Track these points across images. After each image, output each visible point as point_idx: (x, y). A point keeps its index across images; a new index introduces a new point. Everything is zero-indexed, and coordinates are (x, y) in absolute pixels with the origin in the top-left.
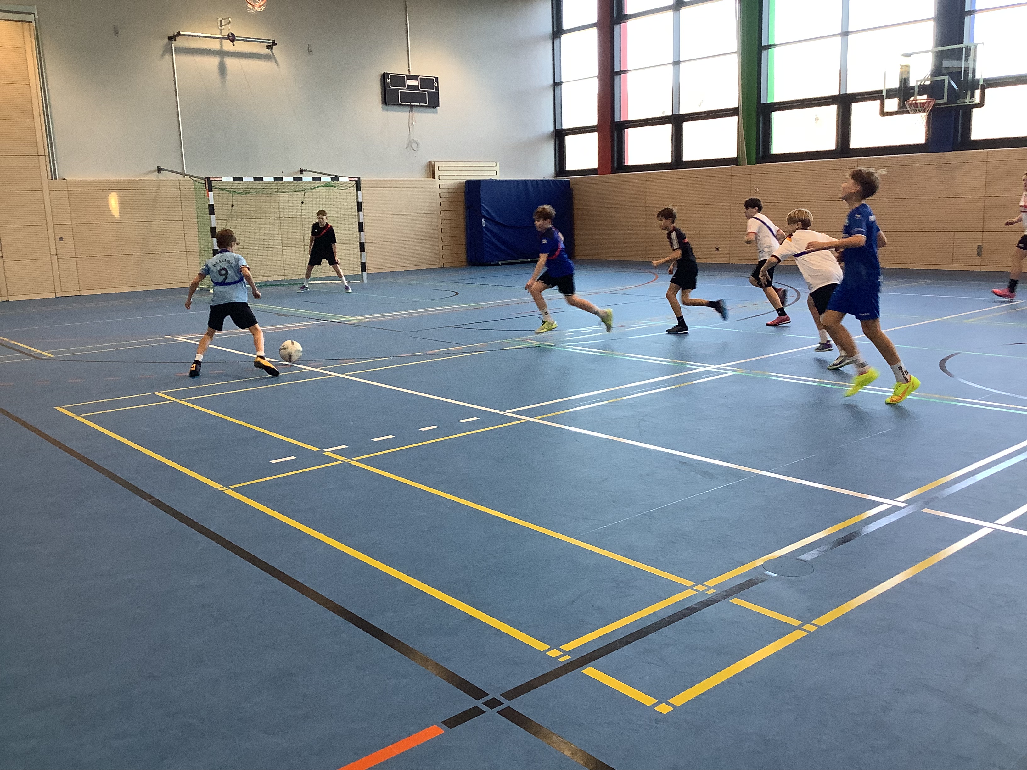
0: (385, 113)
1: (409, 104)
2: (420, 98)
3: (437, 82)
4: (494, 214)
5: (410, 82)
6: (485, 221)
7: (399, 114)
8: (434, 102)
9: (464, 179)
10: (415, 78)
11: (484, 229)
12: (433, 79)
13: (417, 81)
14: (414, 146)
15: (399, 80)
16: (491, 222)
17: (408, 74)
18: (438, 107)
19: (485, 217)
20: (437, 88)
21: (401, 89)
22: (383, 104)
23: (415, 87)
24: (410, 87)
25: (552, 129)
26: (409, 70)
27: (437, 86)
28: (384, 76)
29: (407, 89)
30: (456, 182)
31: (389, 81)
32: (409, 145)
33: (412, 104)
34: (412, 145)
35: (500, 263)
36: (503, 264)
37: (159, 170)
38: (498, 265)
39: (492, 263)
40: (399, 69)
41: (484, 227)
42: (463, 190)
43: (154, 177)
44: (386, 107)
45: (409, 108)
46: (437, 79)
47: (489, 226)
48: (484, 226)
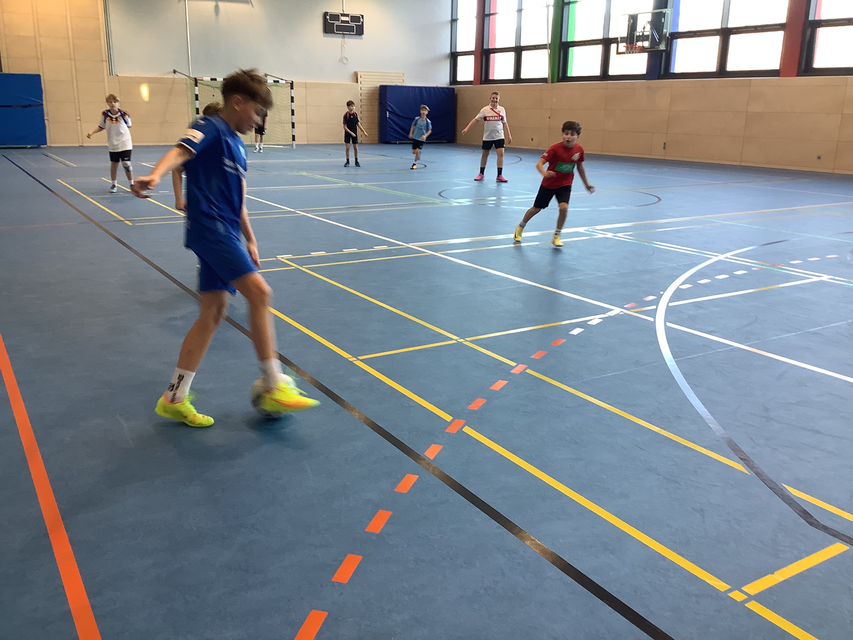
0: (325, 38)
1: (342, 32)
2: (350, 29)
3: (363, 18)
4: (395, 109)
5: (343, 18)
6: (389, 113)
7: (335, 39)
8: (360, 31)
9: (378, 85)
10: (347, 15)
11: (388, 119)
12: (360, 17)
13: (348, 17)
14: (345, 61)
15: (335, 17)
16: (393, 115)
17: (342, 13)
18: (363, 35)
19: (389, 111)
20: (363, 22)
21: (337, 23)
22: (323, 32)
23: (347, 22)
24: (343, 22)
25: (448, 51)
26: (343, 10)
27: (362, 21)
28: (326, 14)
29: (341, 23)
30: (374, 86)
31: (328, 17)
32: (341, 60)
33: (344, 33)
34: (343, 60)
35: (398, 142)
36: (400, 143)
37: (175, 72)
38: (396, 143)
39: (392, 142)
40: (335, 10)
41: (388, 118)
42: (378, 92)
43: (171, 76)
44: (325, 34)
45: (342, 35)
46: (362, 16)
47: (392, 117)
48: (388, 116)
